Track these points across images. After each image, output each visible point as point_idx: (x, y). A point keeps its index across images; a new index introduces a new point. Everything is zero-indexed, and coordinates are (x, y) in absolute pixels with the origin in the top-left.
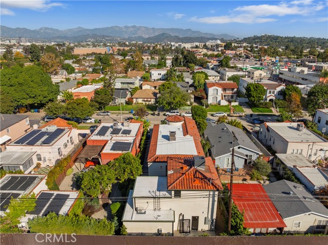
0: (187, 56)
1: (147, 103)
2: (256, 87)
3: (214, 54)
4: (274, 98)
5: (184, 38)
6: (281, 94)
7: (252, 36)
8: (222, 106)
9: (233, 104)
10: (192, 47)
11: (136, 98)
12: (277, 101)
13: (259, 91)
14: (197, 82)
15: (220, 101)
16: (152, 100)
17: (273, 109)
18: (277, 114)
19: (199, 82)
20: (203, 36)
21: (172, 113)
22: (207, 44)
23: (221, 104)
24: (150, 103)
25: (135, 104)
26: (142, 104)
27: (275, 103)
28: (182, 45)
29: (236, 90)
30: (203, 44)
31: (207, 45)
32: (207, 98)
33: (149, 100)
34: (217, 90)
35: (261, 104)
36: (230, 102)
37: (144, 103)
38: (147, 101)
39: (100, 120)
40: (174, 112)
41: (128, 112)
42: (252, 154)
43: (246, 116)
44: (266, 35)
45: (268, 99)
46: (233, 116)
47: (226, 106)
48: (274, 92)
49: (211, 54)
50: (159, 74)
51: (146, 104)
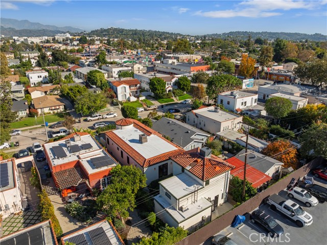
0: (56, 54)
1: (56, 111)
2: (159, 81)
3: (75, 50)
4: (172, 89)
5: (23, 30)
6: (176, 85)
7: (99, 29)
8: (133, 102)
9: (141, 98)
10: (42, 42)
11: (41, 108)
12: (175, 91)
13: (162, 84)
14: (99, 81)
15: (129, 98)
16: (61, 106)
17: (174, 98)
18: (179, 102)
19: (101, 81)
20: (44, 28)
21: (94, 117)
22: (56, 37)
23: (131, 101)
24: (59, 111)
25: (41, 115)
26: (50, 113)
27: (174, 93)
28: (28, 39)
29: (138, 85)
30: (51, 38)
31: (56, 39)
32: (117, 97)
33: (58, 107)
34: (125, 87)
35: (164, 95)
36: (138, 97)
37: (51, 112)
38: (55, 109)
39: (17, 143)
40: (97, 116)
41: (40, 126)
42: (203, 137)
43: (158, 107)
44: (112, 28)
45: (168, 90)
46: (149, 110)
47: (136, 102)
48: (170, 84)
49: (71, 49)
50: (38, 77)
51: (54, 113)
